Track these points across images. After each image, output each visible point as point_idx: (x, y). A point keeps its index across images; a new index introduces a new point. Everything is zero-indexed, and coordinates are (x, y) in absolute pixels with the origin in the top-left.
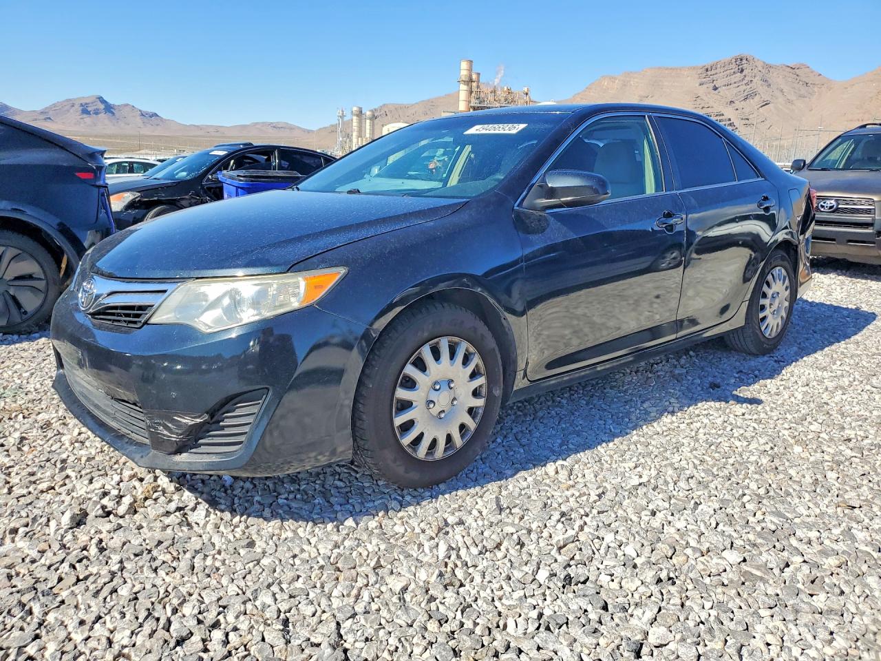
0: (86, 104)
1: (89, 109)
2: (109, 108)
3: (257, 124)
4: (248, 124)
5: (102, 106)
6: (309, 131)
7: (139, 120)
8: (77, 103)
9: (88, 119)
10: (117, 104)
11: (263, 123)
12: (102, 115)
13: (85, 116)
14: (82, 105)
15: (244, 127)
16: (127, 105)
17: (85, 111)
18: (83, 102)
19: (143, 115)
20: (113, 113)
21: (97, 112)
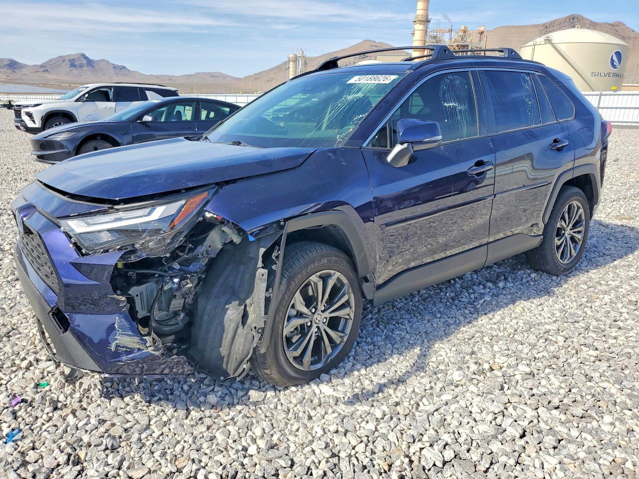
0: (73, 60)
1: (76, 63)
2: (90, 63)
3: (198, 73)
4: (192, 74)
5: (85, 62)
6: (238, 79)
7: (112, 71)
8: (67, 59)
9: (75, 71)
10: (96, 60)
11: (203, 73)
12: (85, 68)
13: (72, 69)
14: (70, 60)
15: (189, 76)
16: (104, 60)
17: (73, 65)
18: (72, 58)
19: (115, 68)
20: (93, 67)
21: (81, 66)
